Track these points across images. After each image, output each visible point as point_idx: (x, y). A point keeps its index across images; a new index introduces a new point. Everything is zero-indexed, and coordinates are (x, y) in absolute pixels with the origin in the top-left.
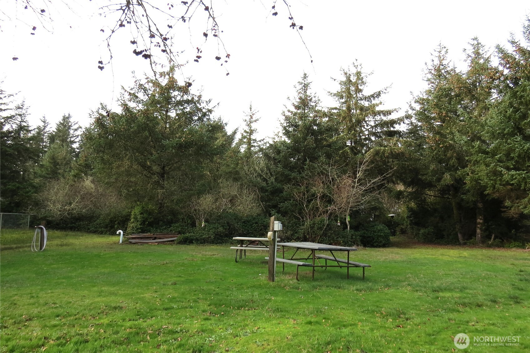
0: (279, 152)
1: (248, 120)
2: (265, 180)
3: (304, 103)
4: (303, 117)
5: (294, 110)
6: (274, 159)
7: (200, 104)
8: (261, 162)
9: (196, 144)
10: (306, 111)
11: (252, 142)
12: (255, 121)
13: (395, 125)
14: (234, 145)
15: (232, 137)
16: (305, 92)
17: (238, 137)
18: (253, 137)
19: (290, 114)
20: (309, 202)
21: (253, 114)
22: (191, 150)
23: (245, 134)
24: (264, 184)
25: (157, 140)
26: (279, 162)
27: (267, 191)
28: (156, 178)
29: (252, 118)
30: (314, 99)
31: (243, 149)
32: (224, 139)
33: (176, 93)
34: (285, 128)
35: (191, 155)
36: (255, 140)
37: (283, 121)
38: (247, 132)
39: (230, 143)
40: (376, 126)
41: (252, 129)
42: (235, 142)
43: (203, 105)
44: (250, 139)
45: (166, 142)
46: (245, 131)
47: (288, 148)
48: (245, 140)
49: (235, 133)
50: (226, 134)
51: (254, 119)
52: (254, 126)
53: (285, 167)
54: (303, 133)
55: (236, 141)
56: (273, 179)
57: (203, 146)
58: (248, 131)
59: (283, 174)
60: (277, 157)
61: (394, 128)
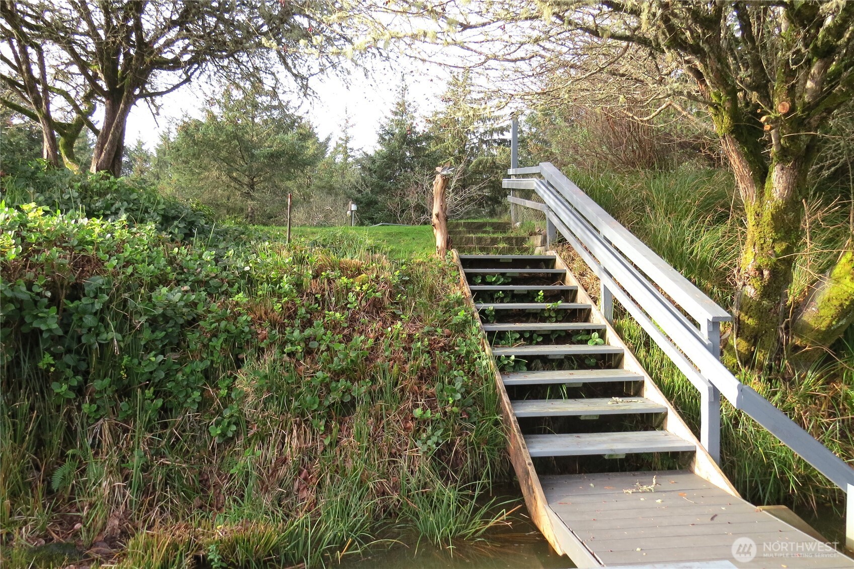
0: (374, 162)
1: (343, 125)
2: (360, 191)
3: (402, 109)
4: (400, 124)
5: (392, 117)
6: (370, 170)
7: (288, 110)
8: (355, 174)
9: (287, 153)
10: (404, 118)
11: (348, 151)
12: (352, 126)
13: (504, 133)
14: (328, 155)
15: (325, 145)
16: (403, 96)
17: (332, 145)
18: (349, 145)
19: (387, 120)
20: (403, 211)
21: (349, 118)
22: (282, 160)
23: (340, 142)
24: (359, 196)
25: (247, 149)
26: (375, 172)
27: (361, 202)
28: (246, 189)
29: (347, 122)
30: (413, 104)
31: (339, 159)
32: (314, 147)
33: (264, 98)
34: (381, 136)
35: (281, 165)
36: (352, 149)
37: (378, 129)
38: (343, 140)
39: (323, 153)
40: (486, 132)
41: (349, 135)
42: (330, 151)
43: (291, 111)
44: (346, 147)
45: (256, 152)
46: (340, 139)
47: (384, 158)
48: (341, 149)
49: (328, 139)
50: (318, 140)
51: (350, 123)
52: (350, 132)
53: (381, 177)
54: (399, 142)
55: (331, 149)
56: (368, 190)
57: (294, 155)
58: (344, 138)
59: (378, 185)
60: (372, 167)
61: (503, 135)
